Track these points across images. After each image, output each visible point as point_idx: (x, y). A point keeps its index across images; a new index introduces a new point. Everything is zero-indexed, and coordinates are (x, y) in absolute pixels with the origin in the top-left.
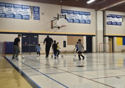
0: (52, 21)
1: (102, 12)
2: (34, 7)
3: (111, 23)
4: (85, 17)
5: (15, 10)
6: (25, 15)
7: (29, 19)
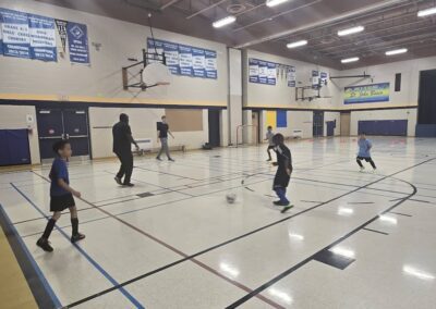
0: (125, 69)
1: (239, 52)
2: (69, 25)
3: (258, 80)
4: (204, 62)
6: (42, 48)
7: (55, 59)
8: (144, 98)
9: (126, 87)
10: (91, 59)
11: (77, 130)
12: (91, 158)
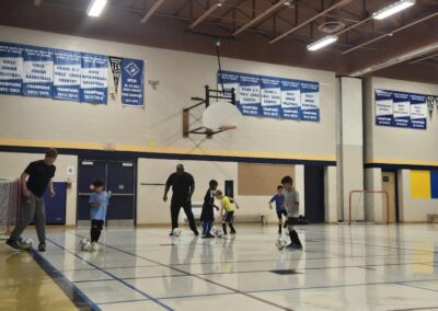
0: (186, 111)
1: (360, 81)
2: (124, 61)
3: (392, 122)
4: (299, 98)
5: (59, 71)
6: (92, 89)
7: (105, 102)
9: (186, 134)
10: (146, 100)
11: (121, 187)
12: (135, 224)
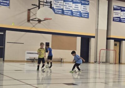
0: (29, 10)
1: (107, 1)
3: (120, 20)
4: (80, 8)
8: (39, 27)
9: (29, 21)
10: (11, 4)
12: (4, 60)
